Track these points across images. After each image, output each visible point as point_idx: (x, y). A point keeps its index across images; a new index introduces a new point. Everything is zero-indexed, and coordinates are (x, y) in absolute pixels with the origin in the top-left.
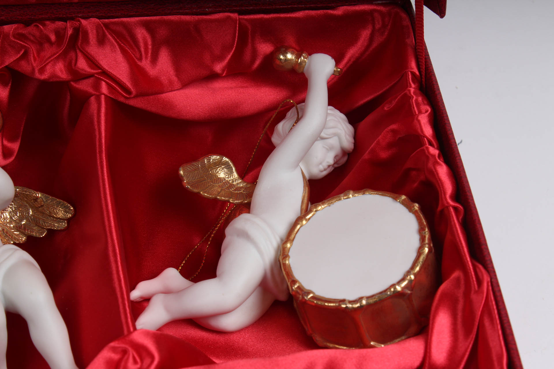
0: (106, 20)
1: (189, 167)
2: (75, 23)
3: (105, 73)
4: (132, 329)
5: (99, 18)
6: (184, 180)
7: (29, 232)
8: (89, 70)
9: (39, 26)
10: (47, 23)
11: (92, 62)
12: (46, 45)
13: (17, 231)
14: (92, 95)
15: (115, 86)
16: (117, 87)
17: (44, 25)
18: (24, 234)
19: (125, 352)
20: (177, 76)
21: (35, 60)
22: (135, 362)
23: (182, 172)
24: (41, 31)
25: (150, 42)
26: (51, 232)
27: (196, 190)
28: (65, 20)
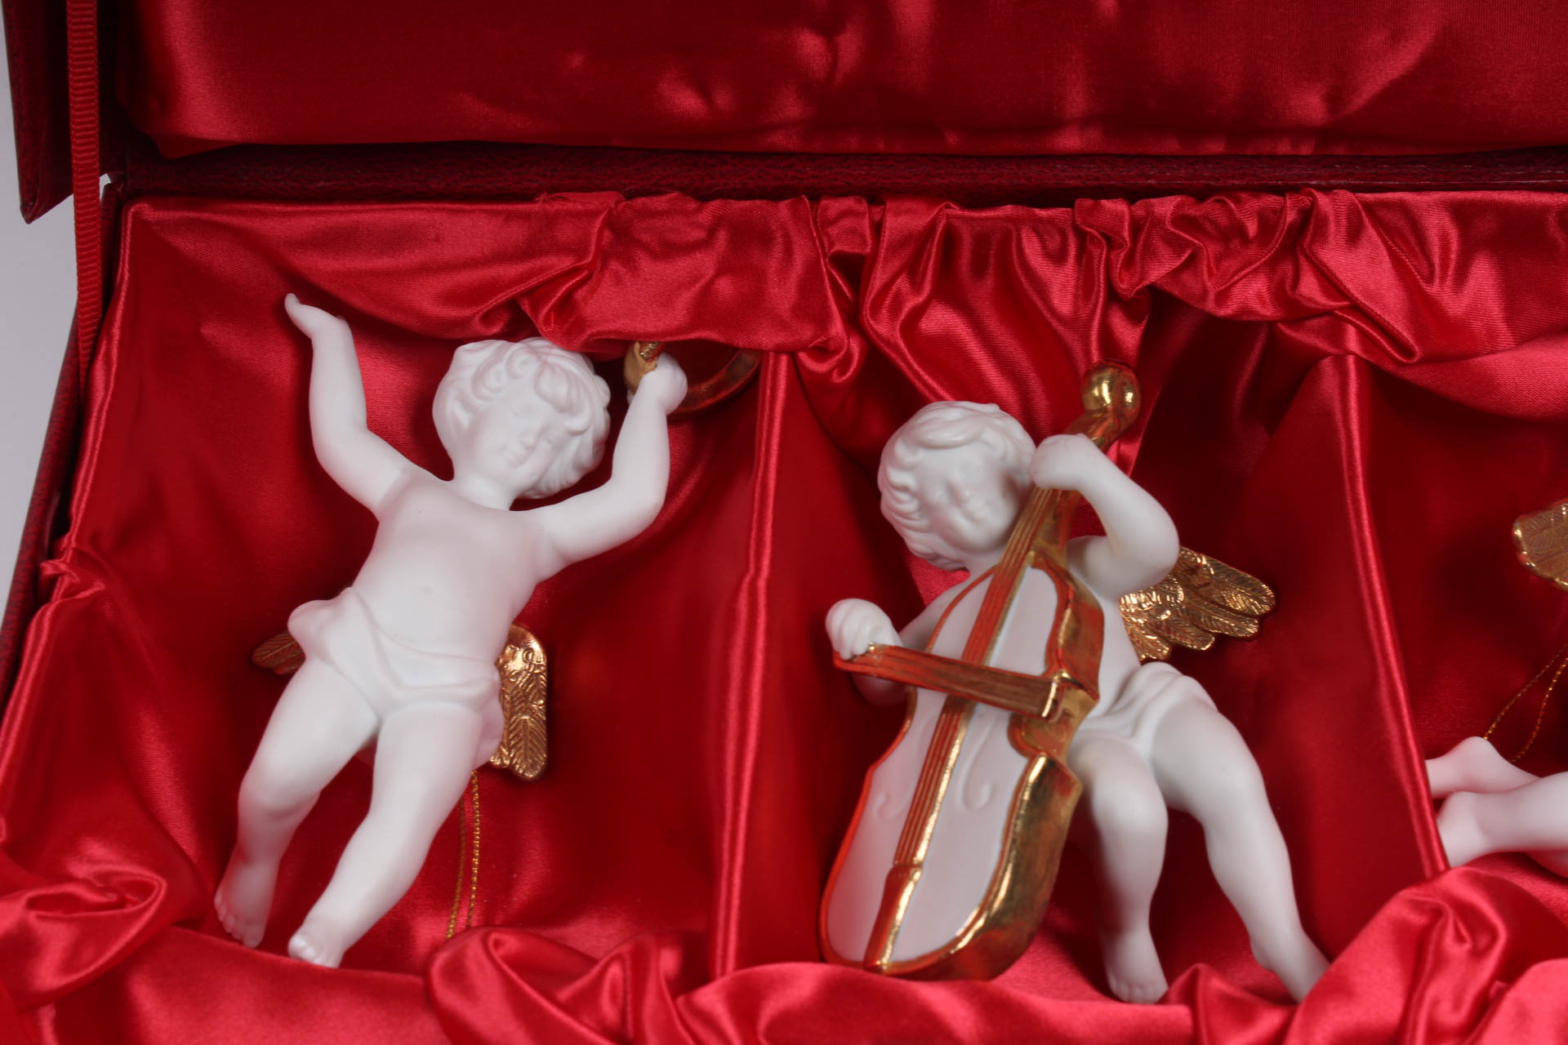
0: (1368, 196)
1: (1534, 522)
2: (1302, 199)
3: (1356, 308)
4: (1442, 867)
5: (1354, 189)
6: (1523, 550)
7: (1178, 639)
8: (1323, 300)
9: (1228, 204)
10: (1243, 196)
11: (1330, 282)
12: (1235, 244)
13: (1153, 633)
14: (1325, 355)
15: (1378, 337)
16: (1382, 340)
17: (1237, 201)
18: (1165, 640)
19: (1437, 914)
20: (1508, 320)
21: (1211, 274)
22: (1460, 939)
23: (1518, 533)
24: (1231, 213)
25: (1454, 246)
26: (1222, 641)
27: (1547, 574)
28: (1279, 191)
